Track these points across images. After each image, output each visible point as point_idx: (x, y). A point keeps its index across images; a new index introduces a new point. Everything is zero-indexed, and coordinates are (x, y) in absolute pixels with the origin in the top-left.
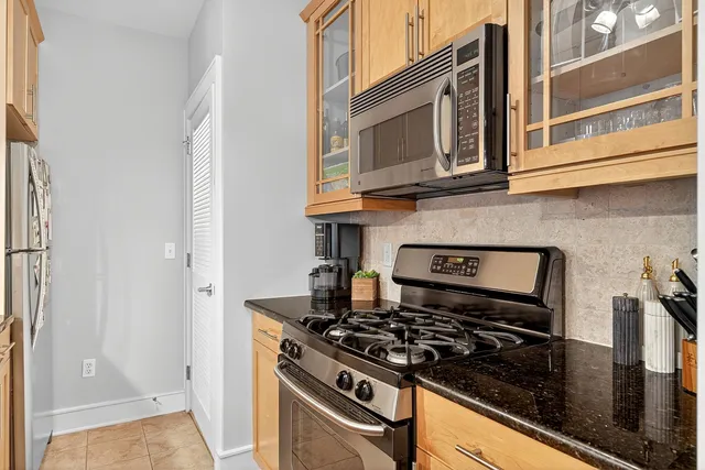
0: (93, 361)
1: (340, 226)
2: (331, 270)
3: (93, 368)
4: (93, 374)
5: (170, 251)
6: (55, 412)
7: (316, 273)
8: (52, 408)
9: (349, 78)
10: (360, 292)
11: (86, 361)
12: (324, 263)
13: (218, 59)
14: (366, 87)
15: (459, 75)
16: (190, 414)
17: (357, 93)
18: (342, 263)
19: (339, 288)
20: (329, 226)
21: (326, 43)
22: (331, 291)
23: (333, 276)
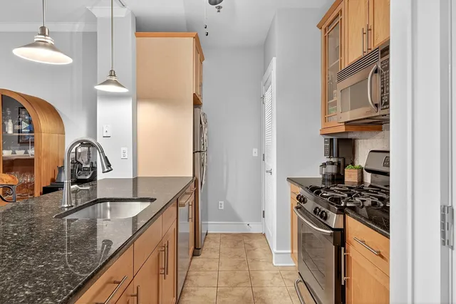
0: (223, 202)
1: (339, 140)
2: (333, 164)
3: (223, 205)
4: (223, 208)
5: (255, 152)
6: (209, 222)
7: (324, 165)
8: (207, 220)
9: (339, 60)
10: (351, 177)
11: (220, 202)
12: (329, 160)
13: (274, 59)
14: (346, 66)
15: (381, 63)
16: (264, 235)
17: (343, 69)
18: (341, 160)
19: (338, 174)
20: (331, 140)
21: (330, 39)
22: (333, 175)
23: (334, 167)
